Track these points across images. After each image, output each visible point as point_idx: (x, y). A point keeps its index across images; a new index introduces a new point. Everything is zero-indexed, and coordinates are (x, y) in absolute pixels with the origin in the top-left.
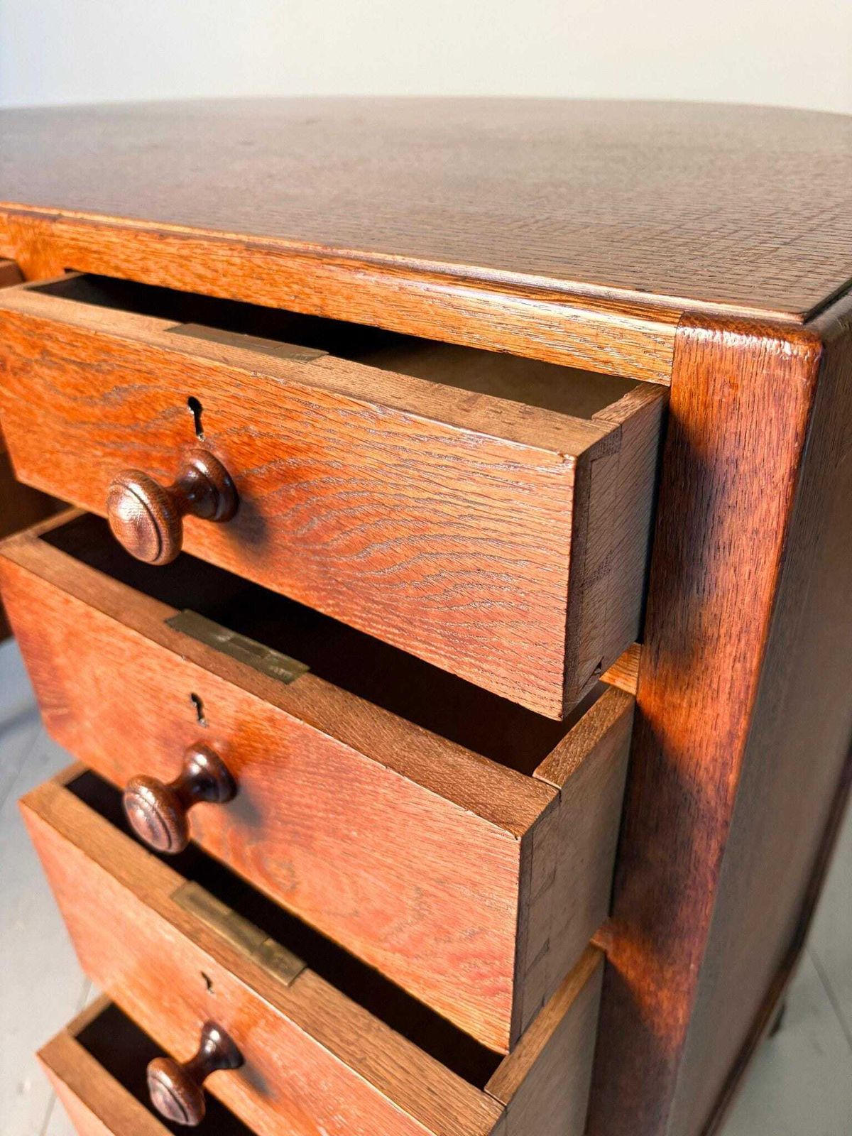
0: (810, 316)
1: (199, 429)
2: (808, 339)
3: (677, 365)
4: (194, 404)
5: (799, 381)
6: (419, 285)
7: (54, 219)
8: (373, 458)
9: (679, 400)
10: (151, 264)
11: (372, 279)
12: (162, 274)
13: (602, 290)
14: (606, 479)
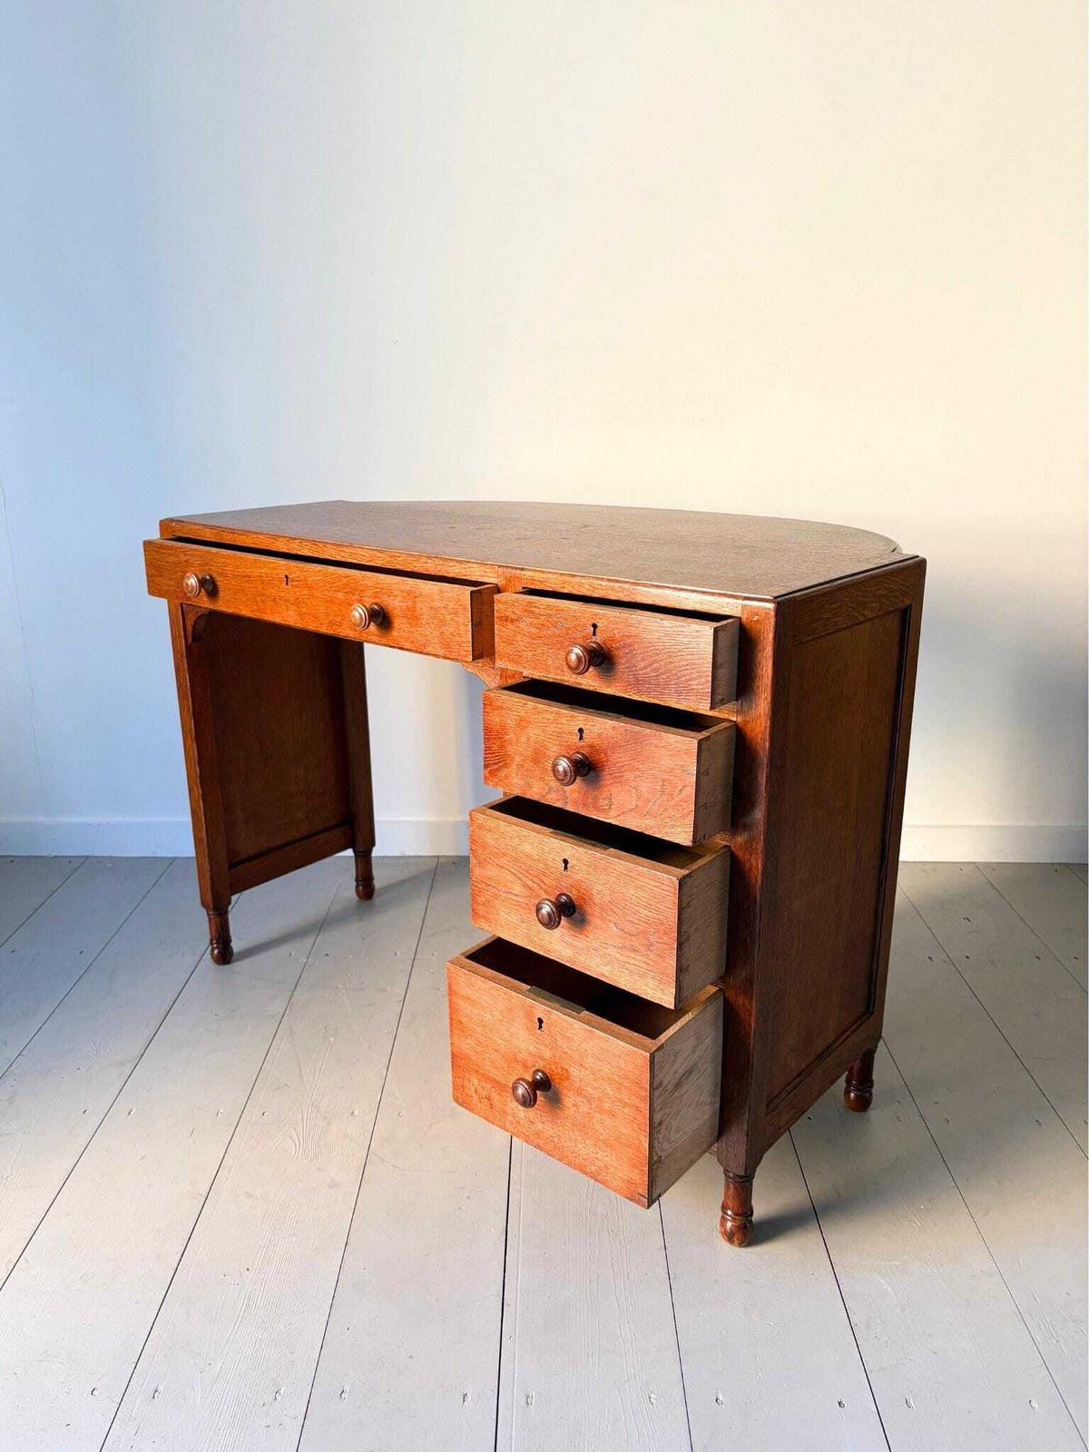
0: (776, 598)
1: (594, 634)
2: (774, 602)
3: (743, 610)
4: (595, 626)
5: (773, 613)
6: (668, 592)
7: (522, 569)
8: (657, 635)
9: (744, 620)
10: (566, 586)
11: (654, 591)
12: (570, 589)
13: (721, 592)
14: (722, 636)
